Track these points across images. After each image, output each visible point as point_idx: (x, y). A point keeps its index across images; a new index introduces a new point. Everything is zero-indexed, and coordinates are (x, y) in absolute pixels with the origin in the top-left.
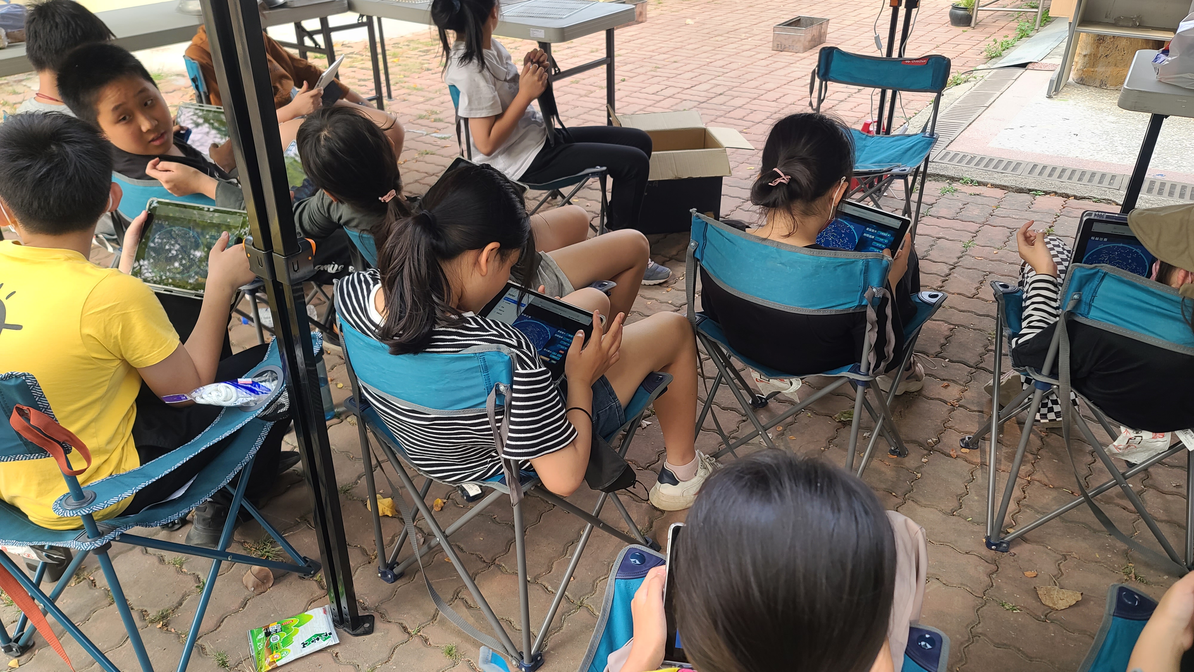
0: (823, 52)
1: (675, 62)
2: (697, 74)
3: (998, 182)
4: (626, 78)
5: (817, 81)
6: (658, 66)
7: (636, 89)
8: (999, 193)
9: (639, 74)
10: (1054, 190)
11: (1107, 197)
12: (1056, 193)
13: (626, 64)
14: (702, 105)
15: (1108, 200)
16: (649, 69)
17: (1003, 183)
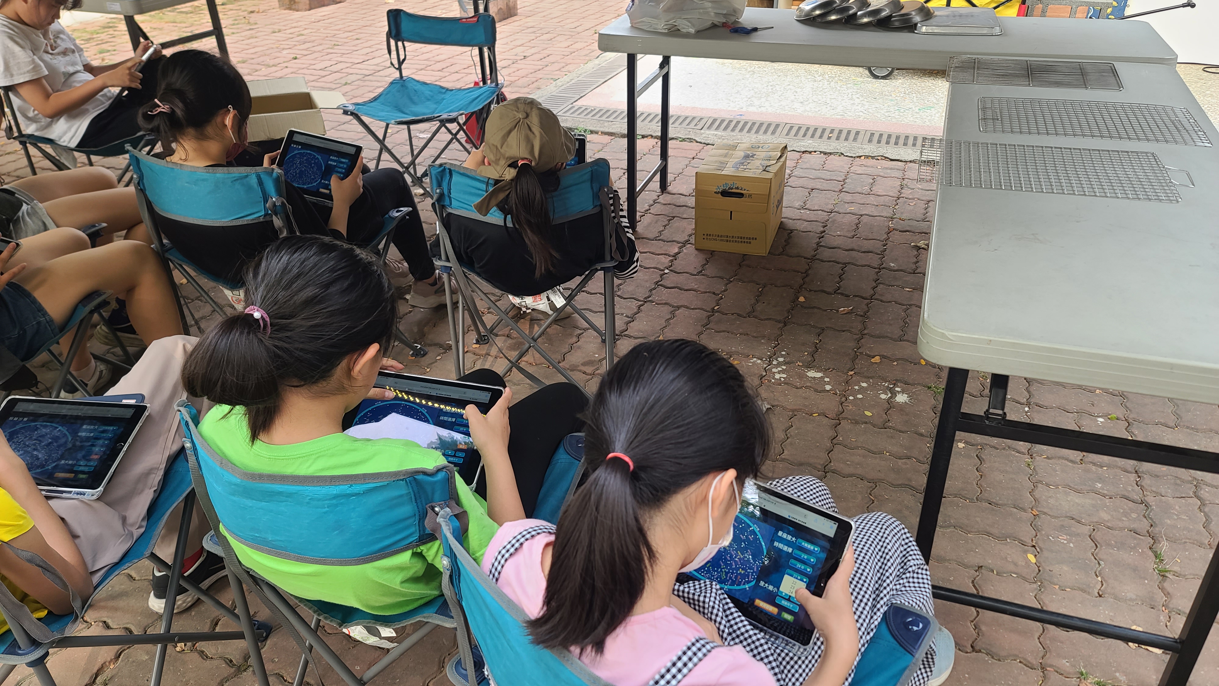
0: (390, 14)
1: (357, 39)
2: (374, 49)
3: (607, 130)
4: (298, 56)
5: (392, 42)
6: (337, 43)
7: (304, 66)
8: (607, 138)
9: (315, 52)
10: (650, 133)
11: (689, 137)
12: (652, 136)
13: (304, 43)
14: (367, 78)
15: (690, 139)
16: (327, 46)
17: (611, 130)
